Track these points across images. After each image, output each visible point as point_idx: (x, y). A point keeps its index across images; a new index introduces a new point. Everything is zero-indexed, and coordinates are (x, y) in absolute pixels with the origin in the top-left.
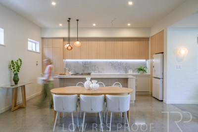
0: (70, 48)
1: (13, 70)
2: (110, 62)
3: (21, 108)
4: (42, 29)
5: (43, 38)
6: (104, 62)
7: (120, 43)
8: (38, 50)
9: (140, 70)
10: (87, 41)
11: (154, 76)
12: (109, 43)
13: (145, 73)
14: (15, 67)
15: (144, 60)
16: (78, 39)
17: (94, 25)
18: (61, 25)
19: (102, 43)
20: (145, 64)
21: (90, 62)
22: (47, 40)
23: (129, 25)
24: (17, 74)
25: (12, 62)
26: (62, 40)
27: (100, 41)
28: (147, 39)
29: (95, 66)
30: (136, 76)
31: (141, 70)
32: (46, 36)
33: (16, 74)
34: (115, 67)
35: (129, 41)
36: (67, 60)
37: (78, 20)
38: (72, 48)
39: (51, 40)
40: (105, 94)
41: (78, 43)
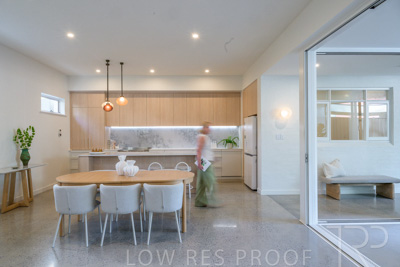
0: (108, 107)
1: (20, 144)
2: (182, 131)
3: (21, 206)
4: (69, 78)
5: (71, 93)
6: (172, 130)
7: (195, 100)
8: (63, 112)
9: (228, 141)
10: (143, 96)
11: (246, 151)
12: (179, 100)
13: (235, 148)
14: (24, 139)
15: (235, 127)
16: (122, 94)
17: (152, 71)
18: (98, 71)
19: (167, 100)
20: (236, 132)
21: (150, 131)
22: (78, 95)
23: (207, 71)
24: (27, 150)
25: (19, 131)
26: (103, 95)
27: (164, 97)
28: (237, 94)
29: (158, 136)
30: (221, 151)
31: (230, 142)
32: (76, 88)
33: (25, 150)
34: (190, 137)
35: (209, 97)
36: (113, 127)
37: (122, 64)
38: (112, 108)
39: (85, 95)
40: (142, 183)
41: (122, 100)
